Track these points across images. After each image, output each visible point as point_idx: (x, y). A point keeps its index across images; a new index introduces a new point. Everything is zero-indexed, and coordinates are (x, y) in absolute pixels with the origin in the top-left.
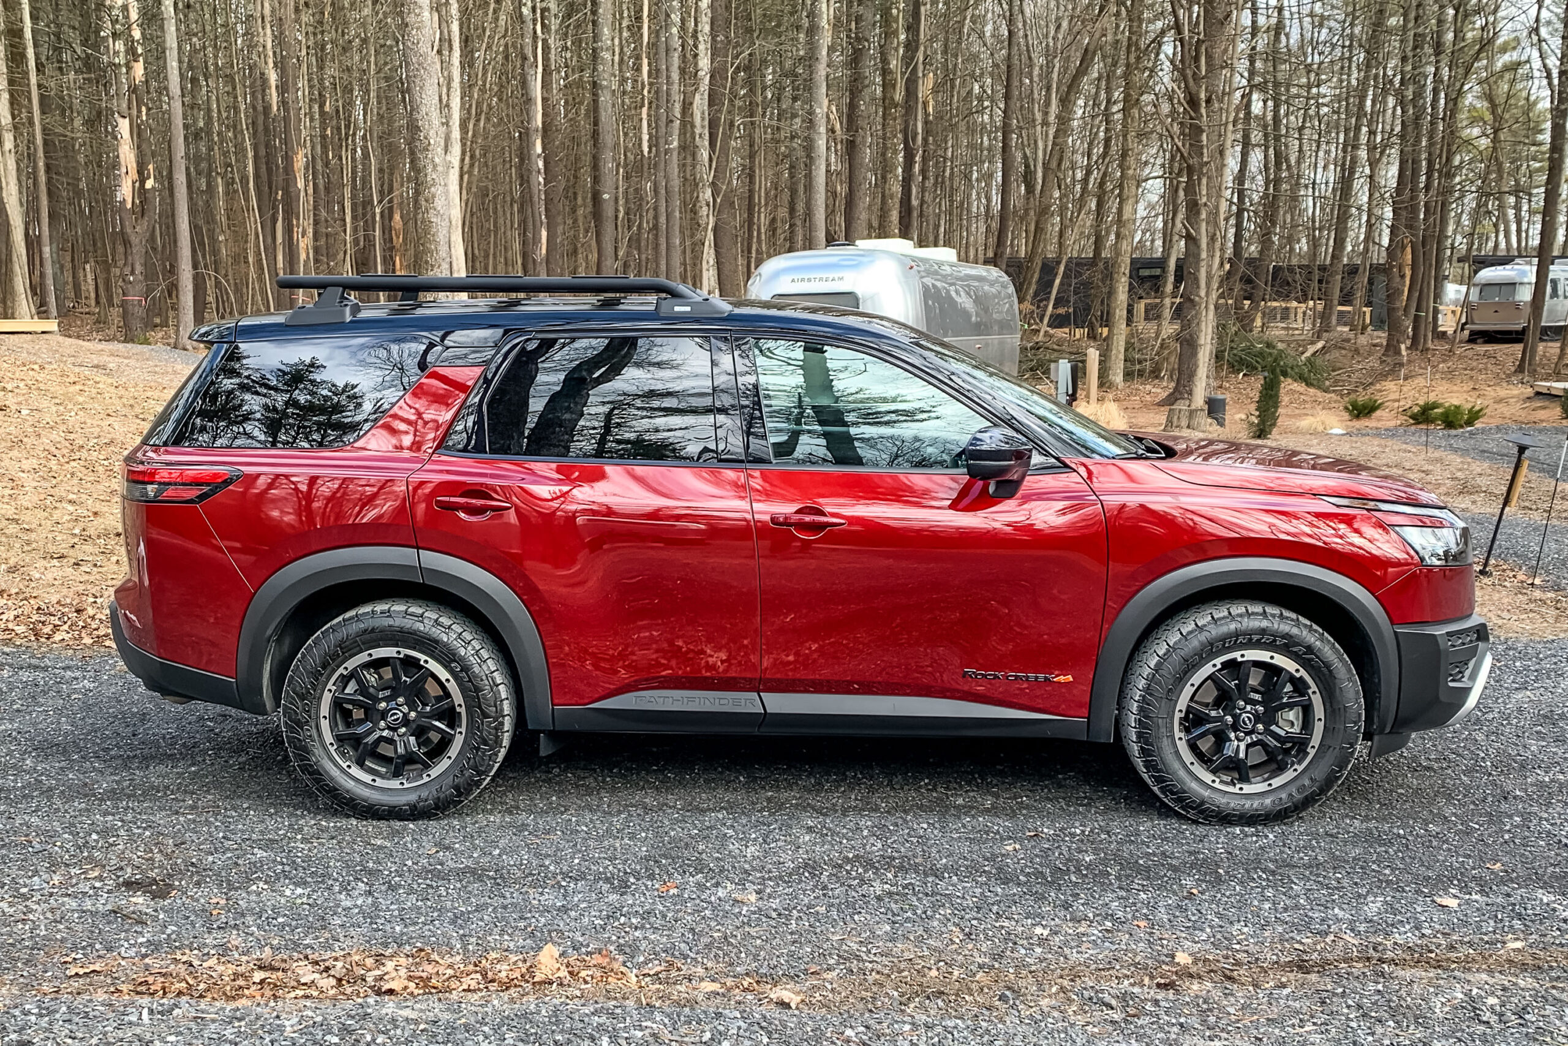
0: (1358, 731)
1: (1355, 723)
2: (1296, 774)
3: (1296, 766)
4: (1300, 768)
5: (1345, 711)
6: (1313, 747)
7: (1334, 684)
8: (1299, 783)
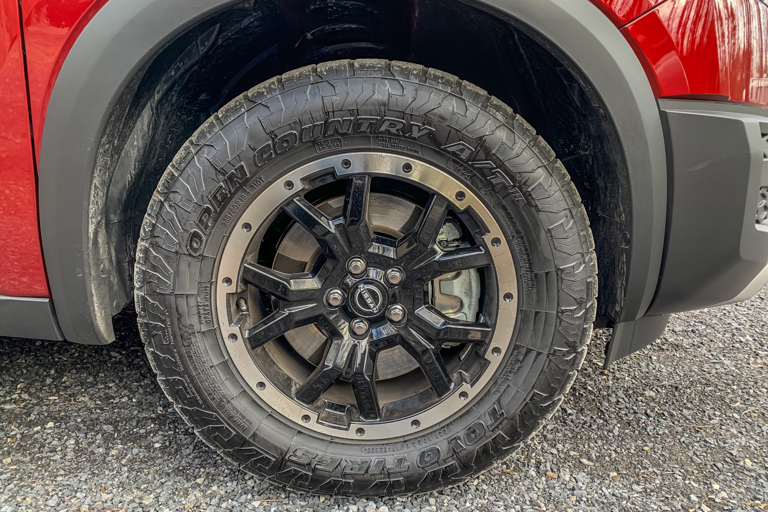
0: (585, 319)
1: (580, 303)
2: (463, 402)
3: (466, 387)
4: (473, 391)
5: (560, 280)
6: (497, 350)
7: (536, 224)
8: (470, 421)
